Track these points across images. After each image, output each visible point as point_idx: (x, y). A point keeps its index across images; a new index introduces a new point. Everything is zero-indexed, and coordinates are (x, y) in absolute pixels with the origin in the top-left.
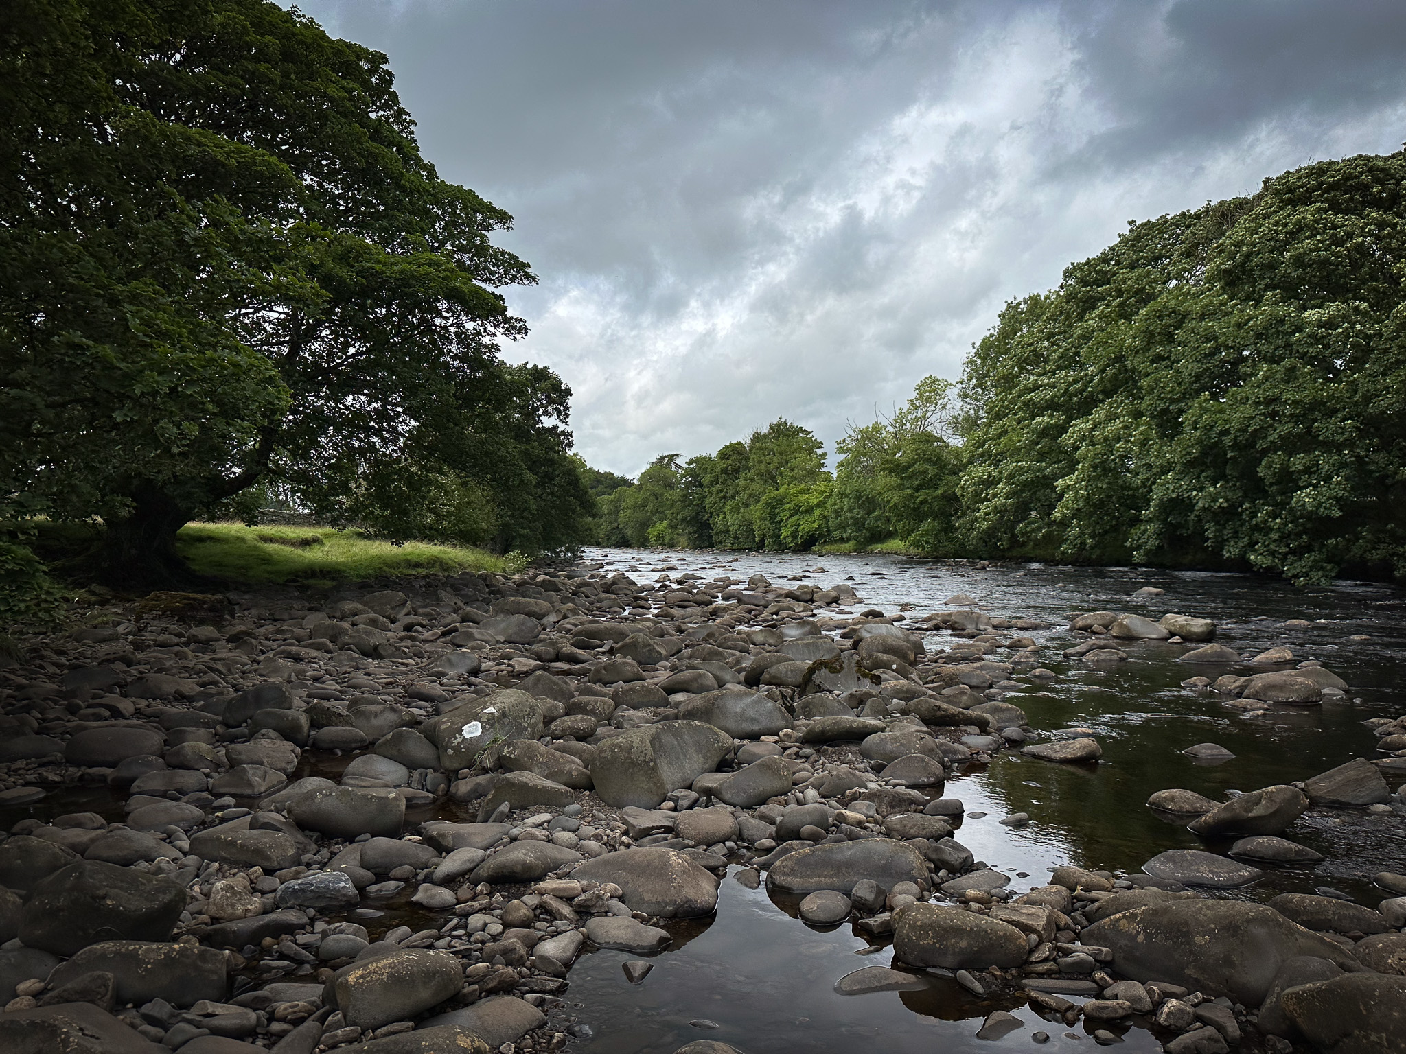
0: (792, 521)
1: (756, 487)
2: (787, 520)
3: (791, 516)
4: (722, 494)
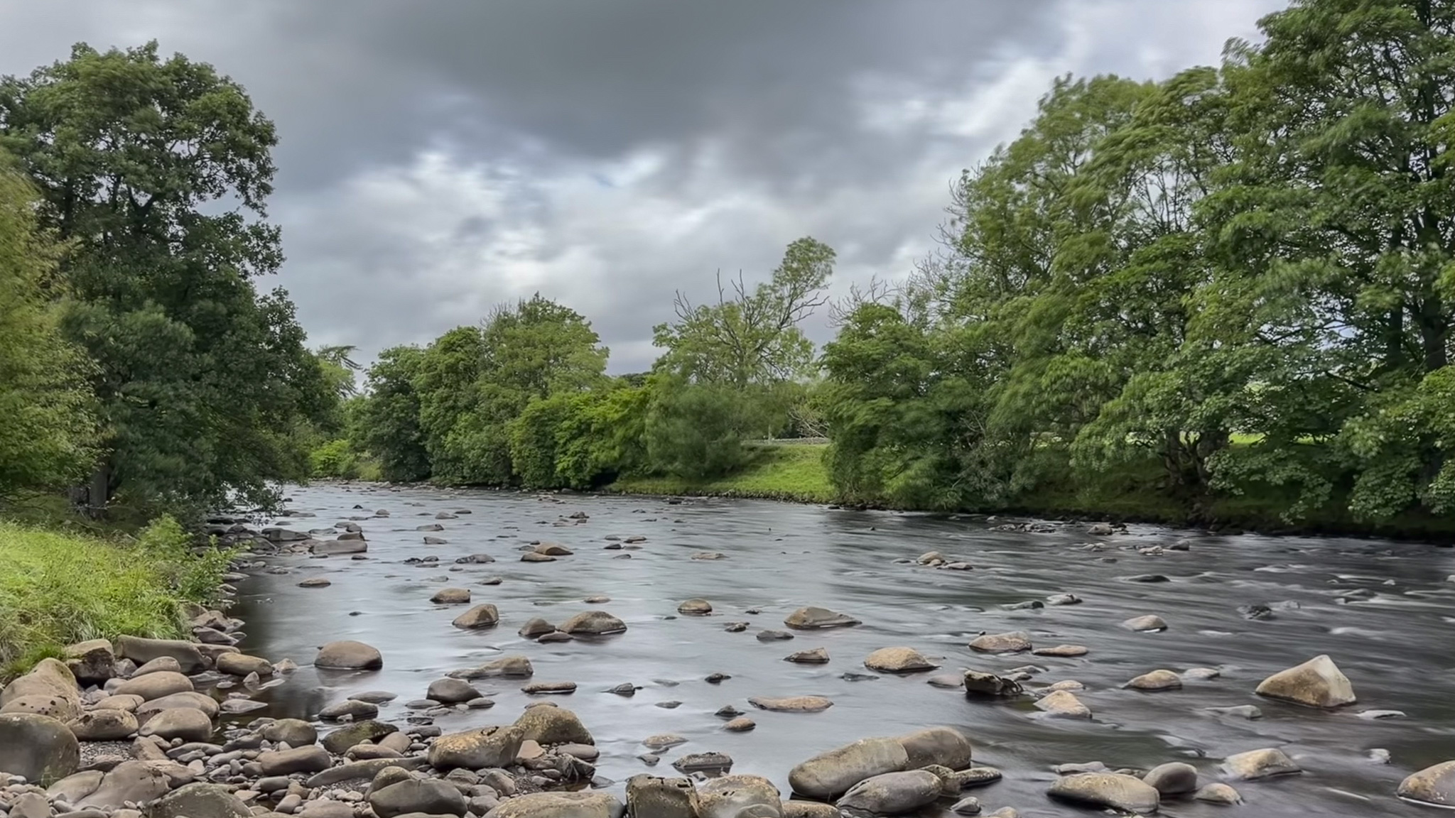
0: (575, 446)
1: (511, 395)
2: (565, 444)
3: (573, 438)
4: (448, 404)
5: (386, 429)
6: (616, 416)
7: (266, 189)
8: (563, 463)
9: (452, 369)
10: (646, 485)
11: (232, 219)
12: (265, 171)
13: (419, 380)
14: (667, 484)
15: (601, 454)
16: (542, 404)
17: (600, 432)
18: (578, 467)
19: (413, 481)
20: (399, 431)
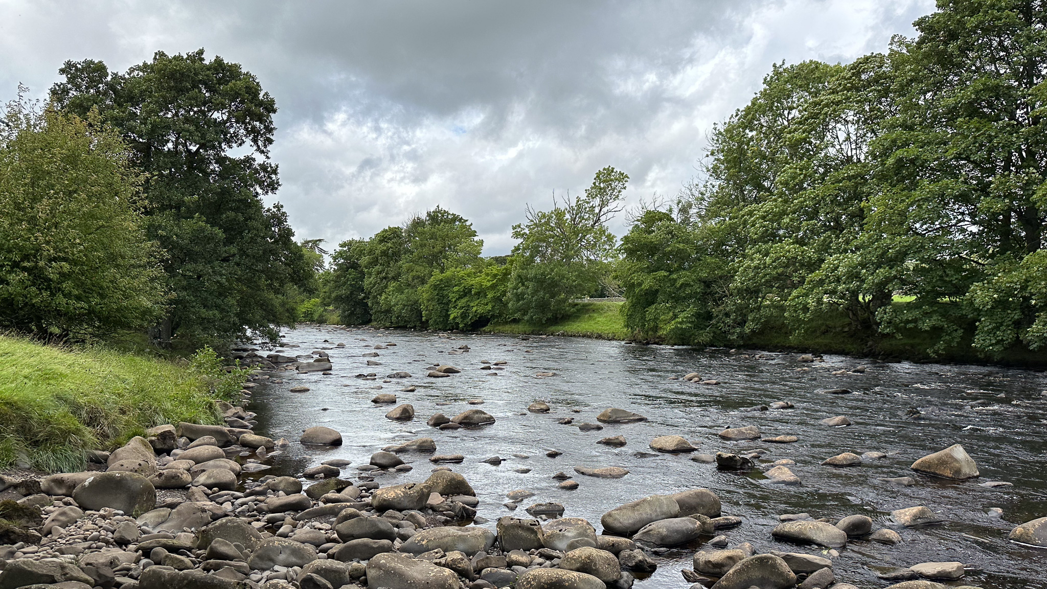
0: (462, 303)
1: (421, 270)
2: (455, 301)
3: (461, 297)
4: (382, 276)
5: (343, 291)
6: (489, 284)
7: (270, 141)
8: (454, 314)
9: (384, 253)
10: (507, 328)
11: (249, 160)
12: (270, 130)
13: (364, 260)
14: (520, 327)
15: (478, 308)
16: (441, 276)
17: (478, 294)
18: (464, 316)
19: (360, 324)
20: (352, 293)
